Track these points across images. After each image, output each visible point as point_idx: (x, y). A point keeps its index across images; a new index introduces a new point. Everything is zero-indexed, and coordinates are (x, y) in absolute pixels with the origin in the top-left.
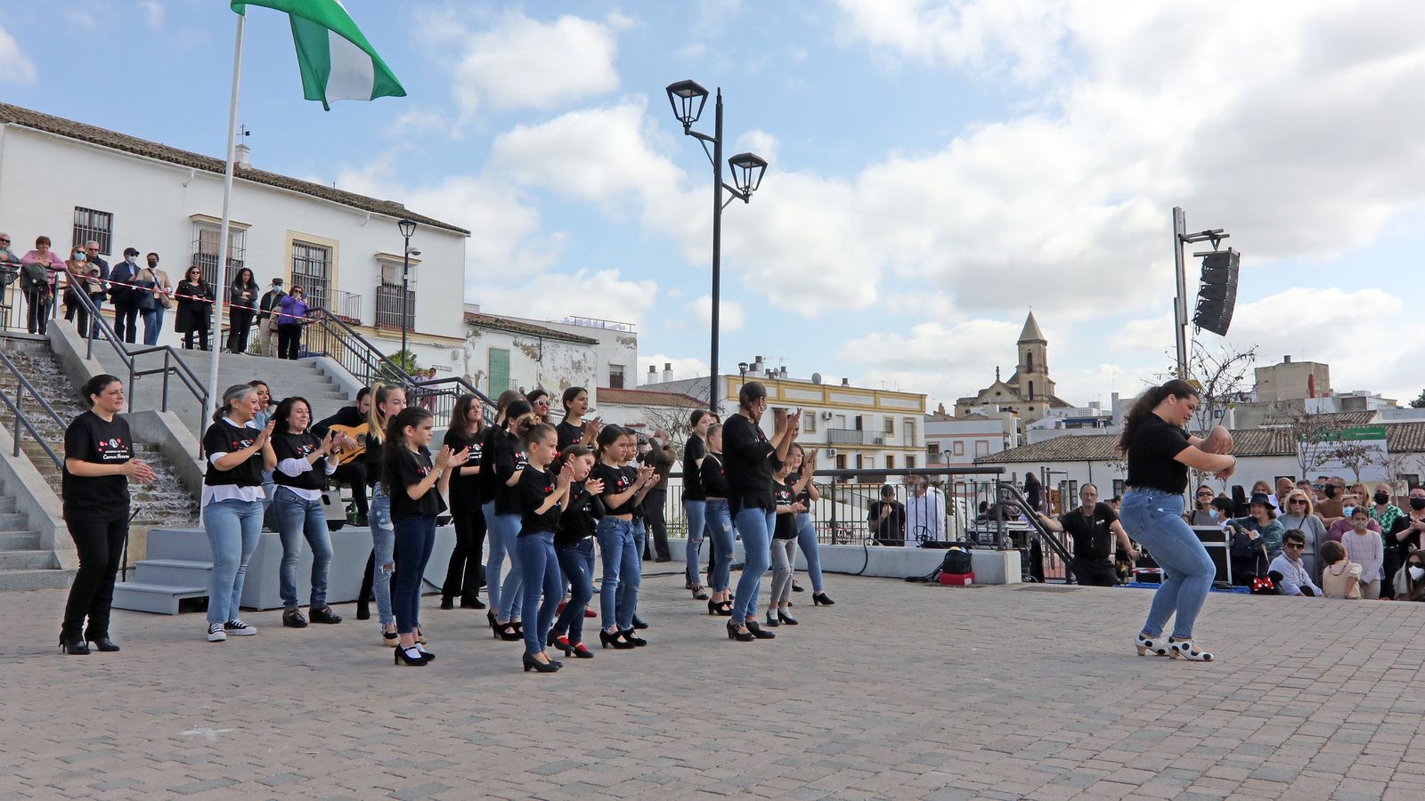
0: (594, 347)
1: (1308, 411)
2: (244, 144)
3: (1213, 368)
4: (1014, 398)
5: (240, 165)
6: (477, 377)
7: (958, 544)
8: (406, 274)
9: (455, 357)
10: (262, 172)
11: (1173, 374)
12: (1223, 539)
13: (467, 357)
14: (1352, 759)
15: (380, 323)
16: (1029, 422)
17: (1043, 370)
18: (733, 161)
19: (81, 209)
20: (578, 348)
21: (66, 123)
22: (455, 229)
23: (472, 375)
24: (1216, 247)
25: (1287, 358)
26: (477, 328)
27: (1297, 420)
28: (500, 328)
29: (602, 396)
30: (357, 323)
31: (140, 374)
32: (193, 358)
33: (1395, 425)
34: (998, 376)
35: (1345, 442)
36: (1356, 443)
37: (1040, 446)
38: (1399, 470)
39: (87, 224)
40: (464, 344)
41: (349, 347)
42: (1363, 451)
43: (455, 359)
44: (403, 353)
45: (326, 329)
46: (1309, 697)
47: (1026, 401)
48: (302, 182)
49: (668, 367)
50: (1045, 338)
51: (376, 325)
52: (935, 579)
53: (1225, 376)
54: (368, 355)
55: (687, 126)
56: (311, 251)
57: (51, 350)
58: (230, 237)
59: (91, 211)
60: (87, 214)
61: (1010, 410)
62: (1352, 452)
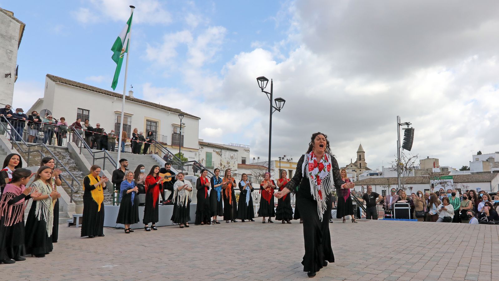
0: (237, 152)
1: (433, 171)
2: (132, 91)
4: (356, 168)
8: (181, 130)
10: (137, 99)
11: (396, 161)
12: (408, 207)
13: (199, 155)
15: (173, 144)
16: (359, 174)
17: (364, 160)
18: (276, 100)
19: (80, 109)
20: (232, 152)
21: (75, 82)
22: (196, 117)
23: (201, 160)
24: (408, 127)
25: (428, 157)
26: (202, 146)
27: (429, 174)
28: (209, 146)
29: (239, 167)
30: (166, 144)
31: (96, 159)
32: (113, 155)
33: (455, 175)
34: (351, 161)
35: (442, 180)
36: (445, 180)
37: (363, 181)
39: (81, 113)
40: (199, 151)
42: (446, 182)
43: (196, 155)
44: (180, 153)
45: (155, 146)
47: (359, 168)
48: (150, 102)
49: (259, 158)
50: (364, 151)
51: (170, 144)
53: (410, 162)
54: (168, 154)
55: (262, 89)
56: (152, 123)
57: (68, 151)
59: (83, 109)
60: (82, 110)
61: (355, 171)
62: (444, 183)
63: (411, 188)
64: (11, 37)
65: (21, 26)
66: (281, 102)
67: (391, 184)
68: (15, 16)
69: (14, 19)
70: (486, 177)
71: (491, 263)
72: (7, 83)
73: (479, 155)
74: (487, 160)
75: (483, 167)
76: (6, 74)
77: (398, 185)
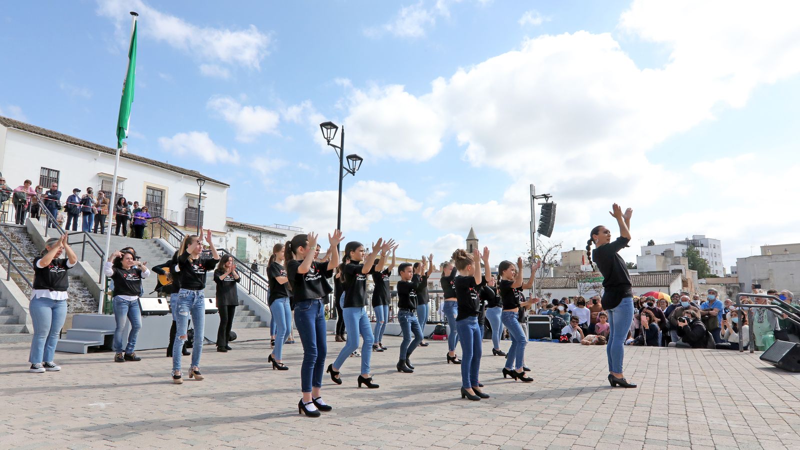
0: (284, 238)
1: (582, 269)
3: (545, 251)
5: (123, 151)
6: (231, 250)
7: (441, 322)
8: (200, 203)
9: (221, 241)
11: (529, 253)
12: (549, 321)
13: (227, 241)
14: (599, 405)
15: (186, 224)
18: (349, 157)
19: (44, 168)
20: (278, 237)
21: (39, 128)
22: (223, 184)
23: (229, 249)
24: (547, 201)
25: (574, 248)
26: (232, 228)
27: (577, 274)
28: (242, 228)
30: (176, 224)
31: (71, 244)
32: (97, 238)
35: (595, 282)
39: (47, 175)
40: (226, 235)
41: (173, 236)
45: (161, 226)
46: (582, 382)
48: (152, 160)
50: (478, 238)
51: (183, 225)
52: (431, 337)
53: (550, 254)
55: (329, 141)
56: (155, 191)
57: (27, 232)
58: (117, 184)
59: (49, 169)
60: (47, 171)
63: (549, 295)
66: (356, 160)
70: (663, 279)
73: (650, 247)
74: (663, 254)
75: (658, 263)
77: (531, 290)
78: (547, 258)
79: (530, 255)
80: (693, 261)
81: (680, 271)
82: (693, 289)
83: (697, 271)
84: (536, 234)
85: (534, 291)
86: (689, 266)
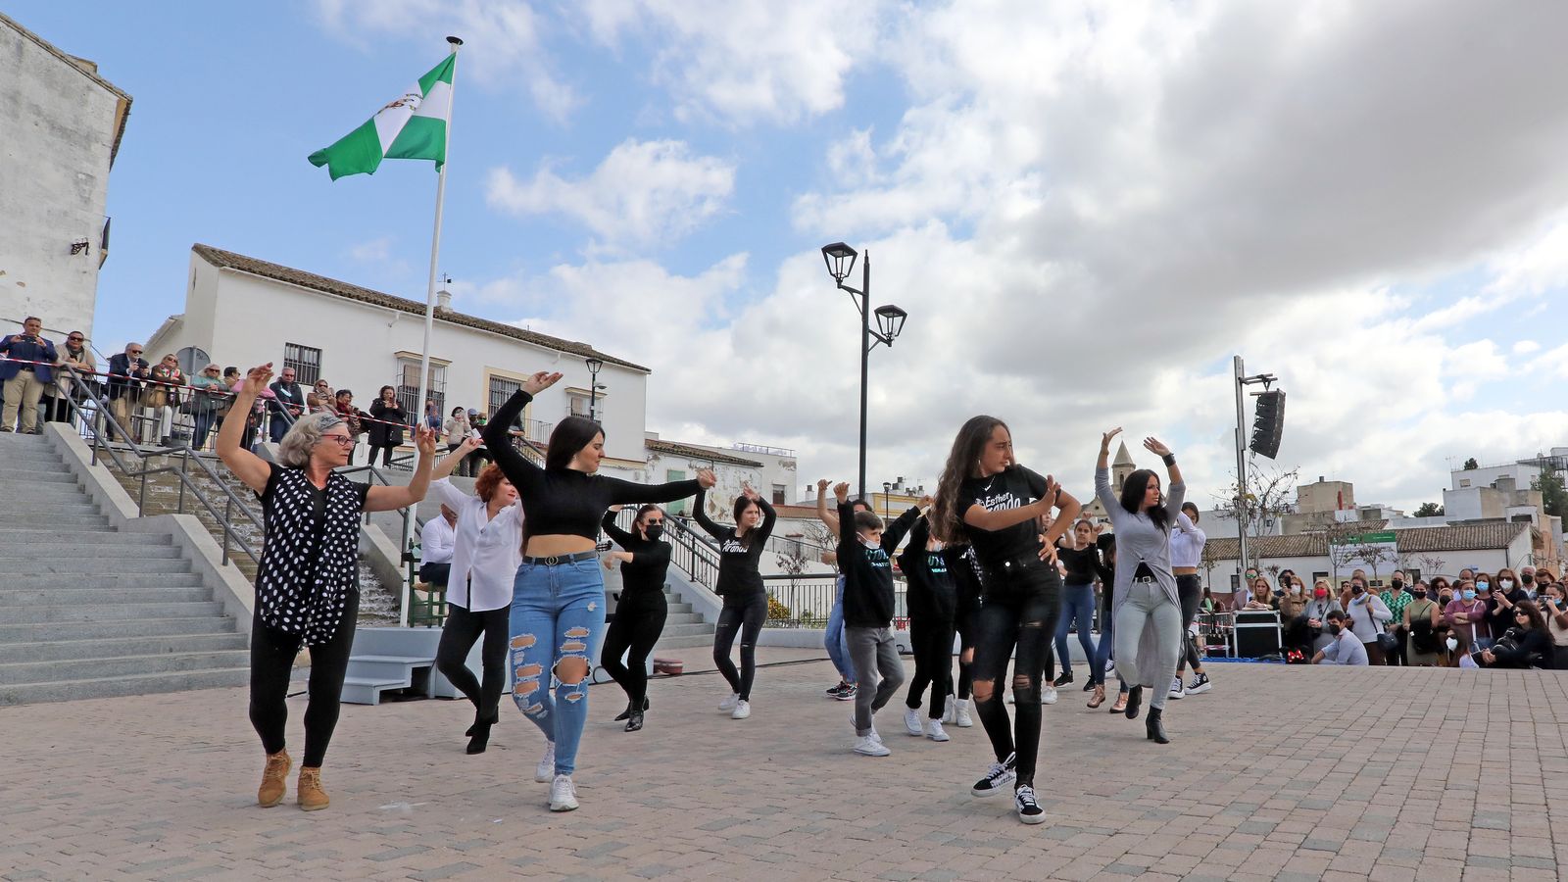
0: (759, 469)
1: (1337, 519)
2: (446, 290)
3: (1266, 485)
5: (442, 309)
8: (593, 405)
10: (462, 315)
11: (1235, 489)
12: (1275, 621)
19: (292, 345)
20: (745, 470)
21: (279, 268)
22: (637, 367)
24: (1267, 388)
25: (1321, 478)
26: (657, 453)
27: (1330, 528)
28: (677, 453)
33: (1403, 531)
35: (1366, 544)
36: (1374, 545)
38: (1406, 565)
39: (297, 358)
40: (645, 467)
42: (1378, 551)
48: (499, 325)
50: (1134, 462)
53: (1275, 492)
55: (839, 281)
56: (506, 385)
58: (431, 373)
59: (301, 347)
60: (297, 349)
62: (1371, 552)
64: (88, 136)
65: (119, 103)
66: (893, 317)
67: (1216, 559)
68: (101, 74)
69: (99, 82)
70: (1493, 534)
71: (1540, 779)
72: (78, 271)
73: (1469, 471)
74: (1494, 486)
75: (1482, 504)
76: (73, 245)
77: (1240, 561)
78: (1268, 499)
79: (1237, 494)
80: (1552, 500)
81: (1528, 518)
82: (1554, 553)
83: (1560, 518)
84: (1248, 453)
85: (1245, 563)
86: (1545, 508)
